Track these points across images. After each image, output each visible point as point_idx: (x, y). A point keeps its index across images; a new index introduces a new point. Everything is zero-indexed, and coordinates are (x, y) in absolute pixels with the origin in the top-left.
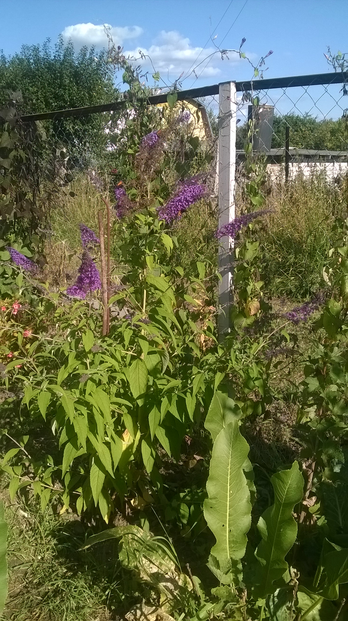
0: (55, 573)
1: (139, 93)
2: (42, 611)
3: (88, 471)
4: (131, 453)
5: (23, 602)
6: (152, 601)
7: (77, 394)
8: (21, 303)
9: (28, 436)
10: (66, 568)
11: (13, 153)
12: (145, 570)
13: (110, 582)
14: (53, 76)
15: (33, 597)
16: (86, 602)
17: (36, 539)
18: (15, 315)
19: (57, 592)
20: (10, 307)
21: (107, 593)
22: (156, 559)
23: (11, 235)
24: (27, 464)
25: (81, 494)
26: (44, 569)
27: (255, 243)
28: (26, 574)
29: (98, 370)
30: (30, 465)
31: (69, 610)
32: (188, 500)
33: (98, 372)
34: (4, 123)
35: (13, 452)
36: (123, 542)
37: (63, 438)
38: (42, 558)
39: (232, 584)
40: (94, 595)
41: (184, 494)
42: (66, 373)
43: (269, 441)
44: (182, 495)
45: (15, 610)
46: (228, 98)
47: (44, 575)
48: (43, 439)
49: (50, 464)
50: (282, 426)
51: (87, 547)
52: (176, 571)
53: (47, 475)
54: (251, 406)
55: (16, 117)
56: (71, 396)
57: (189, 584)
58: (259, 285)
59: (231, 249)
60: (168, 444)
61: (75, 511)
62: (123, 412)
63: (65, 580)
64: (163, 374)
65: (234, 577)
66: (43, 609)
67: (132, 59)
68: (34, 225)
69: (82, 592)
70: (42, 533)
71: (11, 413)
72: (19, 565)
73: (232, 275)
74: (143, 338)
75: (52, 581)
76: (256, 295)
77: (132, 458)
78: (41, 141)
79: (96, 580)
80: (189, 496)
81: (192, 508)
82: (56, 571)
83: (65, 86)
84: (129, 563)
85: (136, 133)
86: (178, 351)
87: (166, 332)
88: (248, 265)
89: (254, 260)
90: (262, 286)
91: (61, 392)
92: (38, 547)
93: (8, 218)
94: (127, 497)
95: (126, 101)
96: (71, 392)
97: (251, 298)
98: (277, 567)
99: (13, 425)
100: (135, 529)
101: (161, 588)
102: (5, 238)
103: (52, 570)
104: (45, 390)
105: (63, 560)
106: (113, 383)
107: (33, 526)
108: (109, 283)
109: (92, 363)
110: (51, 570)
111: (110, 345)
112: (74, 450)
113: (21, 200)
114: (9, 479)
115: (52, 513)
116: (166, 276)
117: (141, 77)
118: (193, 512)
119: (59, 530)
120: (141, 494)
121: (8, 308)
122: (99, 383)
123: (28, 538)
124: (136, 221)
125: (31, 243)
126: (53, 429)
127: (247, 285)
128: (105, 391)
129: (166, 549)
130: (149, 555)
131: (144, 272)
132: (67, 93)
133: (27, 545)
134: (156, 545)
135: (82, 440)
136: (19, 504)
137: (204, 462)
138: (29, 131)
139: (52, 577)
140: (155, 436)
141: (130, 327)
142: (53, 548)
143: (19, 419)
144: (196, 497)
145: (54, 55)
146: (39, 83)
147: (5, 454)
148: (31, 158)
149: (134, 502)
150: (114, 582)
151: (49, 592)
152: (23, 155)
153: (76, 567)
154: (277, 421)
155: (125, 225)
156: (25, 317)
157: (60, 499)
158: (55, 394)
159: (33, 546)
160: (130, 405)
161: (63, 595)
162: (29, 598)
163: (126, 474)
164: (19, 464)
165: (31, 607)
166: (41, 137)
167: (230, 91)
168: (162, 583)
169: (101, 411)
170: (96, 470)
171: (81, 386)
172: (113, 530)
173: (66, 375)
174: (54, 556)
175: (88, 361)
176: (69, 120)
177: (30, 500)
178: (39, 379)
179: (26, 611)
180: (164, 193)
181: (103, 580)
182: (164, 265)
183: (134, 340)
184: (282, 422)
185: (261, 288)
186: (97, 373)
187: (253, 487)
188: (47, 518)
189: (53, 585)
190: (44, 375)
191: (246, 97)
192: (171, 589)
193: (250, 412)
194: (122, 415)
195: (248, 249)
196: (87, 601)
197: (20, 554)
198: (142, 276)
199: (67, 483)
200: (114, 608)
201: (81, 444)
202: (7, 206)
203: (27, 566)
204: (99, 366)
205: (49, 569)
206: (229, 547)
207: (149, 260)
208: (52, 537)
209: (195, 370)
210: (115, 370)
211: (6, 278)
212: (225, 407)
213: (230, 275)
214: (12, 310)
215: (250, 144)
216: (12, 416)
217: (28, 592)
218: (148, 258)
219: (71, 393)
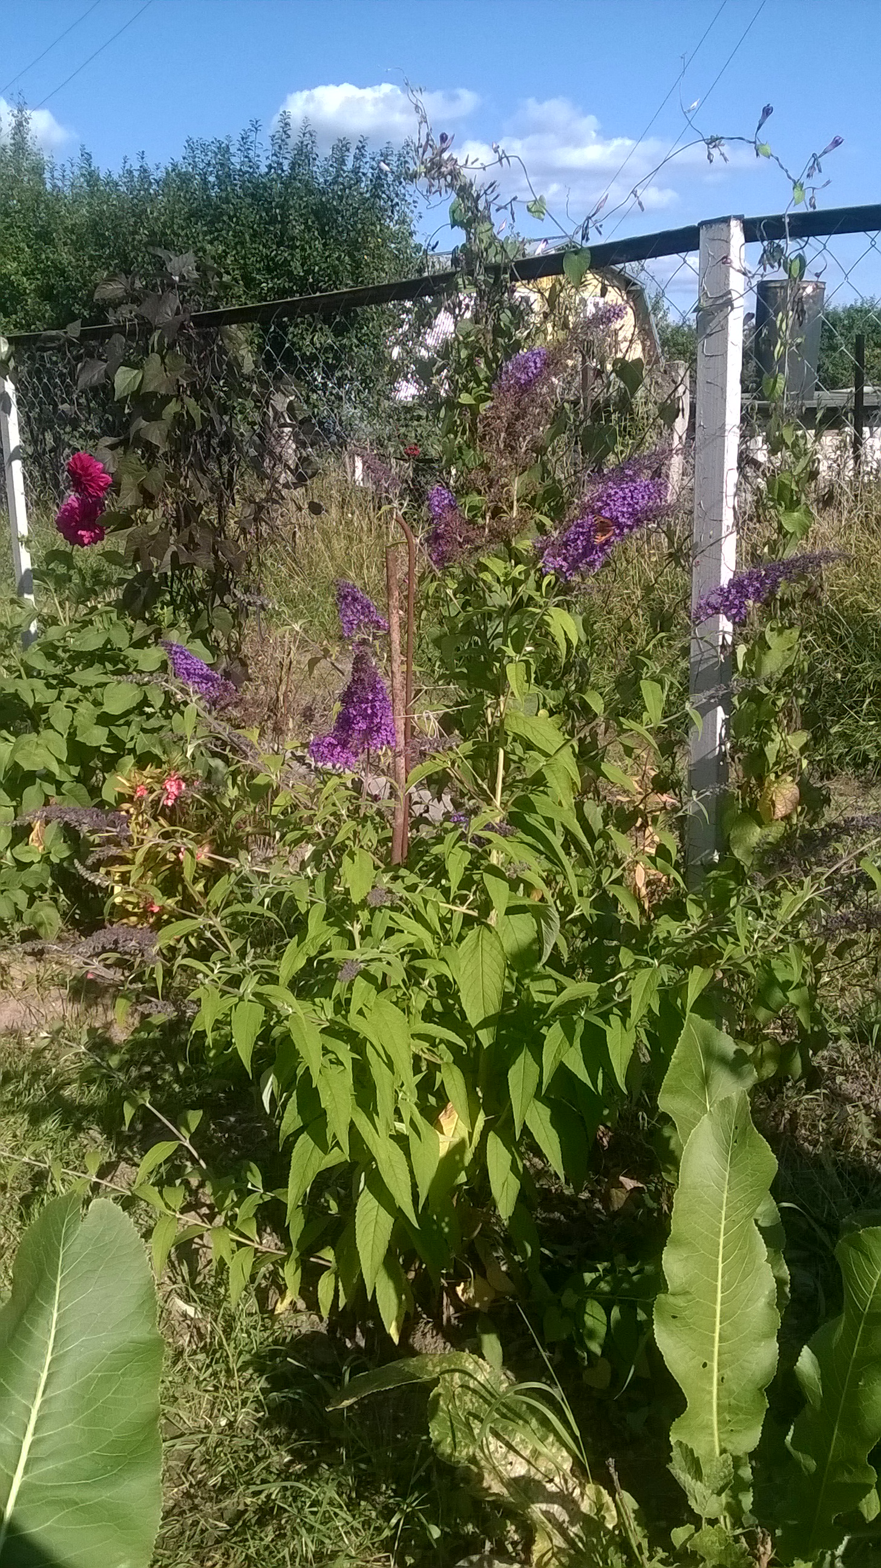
0: (262, 1465)
1: (492, 251)
2: (228, 1558)
3: (348, 1206)
4: (460, 1166)
5: (182, 1533)
6: (510, 1548)
7: (327, 1011)
8: (184, 779)
9: (201, 1112)
10: (290, 1452)
11: (173, 408)
12: (494, 1468)
13: (402, 1493)
14: (264, 214)
15: (206, 1521)
16: (340, 1544)
17: (215, 1374)
18: (167, 806)
19: (267, 1513)
20: (157, 787)
21: (394, 1521)
22: (522, 1441)
23: (162, 608)
24: (194, 1182)
25: (333, 1265)
26: (236, 1452)
27: (788, 631)
28: (190, 1461)
29: (382, 952)
30: (202, 1185)
31: (297, 1560)
32: (603, 1293)
33: (383, 955)
34: (150, 331)
35: (161, 1151)
36: (439, 1395)
37: (291, 1120)
38: (230, 1425)
39: (725, 1518)
40: (360, 1526)
41: (593, 1276)
42: (300, 955)
43: (815, 1146)
44: (589, 1277)
45: (162, 1551)
46: (725, 260)
47: (236, 1467)
48: (232, 1119)
49: (253, 1185)
50: (849, 1108)
51: (347, 1403)
52: (574, 1475)
53: (247, 1210)
54: (771, 1055)
55: (180, 317)
56: (313, 1015)
57: (608, 1509)
58: (798, 740)
59: (723, 646)
60: (557, 1147)
61: (313, 1305)
62: (442, 1059)
63: (288, 1484)
64: (543, 966)
65: (730, 1500)
66: (232, 1553)
67: (475, 166)
68: (219, 584)
69: (330, 1516)
70: (231, 1359)
71: (156, 1053)
72: (172, 1439)
73: (726, 714)
74: (494, 871)
75: (254, 1484)
76: (789, 767)
77: (462, 1178)
78: (242, 376)
79: (365, 1487)
80: (607, 1282)
81: (615, 1312)
82: (264, 1457)
83: (293, 238)
84: (455, 1446)
85: (481, 352)
86: (583, 907)
87: (552, 857)
88: (770, 688)
89: (784, 675)
90: (806, 744)
91: (287, 1003)
92: (220, 1394)
93: (157, 568)
94: (447, 1276)
95: (457, 272)
96: (314, 1004)
97: (776, 773)
98: (846, 1478)
99: (160, 1082)
100: (468, 1362)
101: (534, 1516)
102: (147, 615)
103: (256, 1455)
104: (251, 997)
105: (284, 1431)
106: (417, 984)
107: (208, 1340)
108: (410, 731)
109: (366, 933)
110: (251, 1456)
111: (412, 888)
112: (318, 1152)
113: (188, 523)
114: (151, 1217)
115: (255, 1308)
116: (552, 714)
117: (498, 210)
118: (618, 1322)
119: (274, 1354)
120: (481, 1271)
121: (151, 791)
122: (382, 986)
123: (195, 1371)
124: (481, 575)
125: (211, 627)
126: (266, 1098)
127: (766, 739)
128: (396, 1004)
129: (551, 1416)
130: (505, 1429)
131: (498, 704)
132: (298, 256)
133: (191, 1388)
134: (524, 1406)
135: (337, 1127)
136: (174, 1283)
137: (646, 1197)
138: (212, 351)
139: (255, 1475)
140: (525, 1127)
141: (462, 843)
142: (257, 1400)
143: (176, 1068)
144: (625, 1285)
145: (268, 162)
146: (231, 233)
147: (142, 1156)
148: (216, 417)
149: (464, 1291)
150: (412, 1493)
151: (246, 1511)
152: (196, 411)
153: (314, 1452)
154: (837, 1098)
155: (452, 585)
156: (192, 812)
157: (274, 1274)
158: (274, 1008)
159: (206, 1391)
160: (460, 1042)
161: (283, 1522)
162: (196, 1523)
163: (447, 1219)
164: (178, 1182)
165: (202, 1548)
166: (240, 367)
167: (728, 242)
168: (538, 1505)
169: (388, 1057)
170: (370, 1206)
171: (338, 989)
172: (414, 1361)
173: (301, 963)
174: (259, 1420)
175: (356, 929)
176: (302, 323)
177: (199, 1274)
178: (236, 969)
179: (189, 1557)
180: (549, 504)
181: (384, 1487)
182: (547, 686)
183: (470, 876)
184: (850, 1100)
185: (802, 750)
186: (380, 960)
187: (781, 1266)
188: (245, 1321)
189: (256, 1494)
190: (247, 961)
191: (771, 256)
192: (561, 1520)
193: (770, 1069)
194: (438, 1067)
195: (769, 648)
196: (342, 1539)
197: (173, 1410)
198: (492, 715)
199: (294, 1235)
200: (412, 1561)
201: (334, 1136)
202: (154, 537)
203: (192, 1442)
204: (384, 942)
205: (248, 1452)
206: (719, 1422)
207: (514, 674)
208: (255, 1371)
209: (626, 958)
210: (424, 951)
211: (149, 716)
212: (710, 1054)
213: (721, 714)
214: (162, 794)
215: (780, 375)
216: (157, 1059)
217: (194, 1508)
218: (510, 670)
219: (313, 1007)
